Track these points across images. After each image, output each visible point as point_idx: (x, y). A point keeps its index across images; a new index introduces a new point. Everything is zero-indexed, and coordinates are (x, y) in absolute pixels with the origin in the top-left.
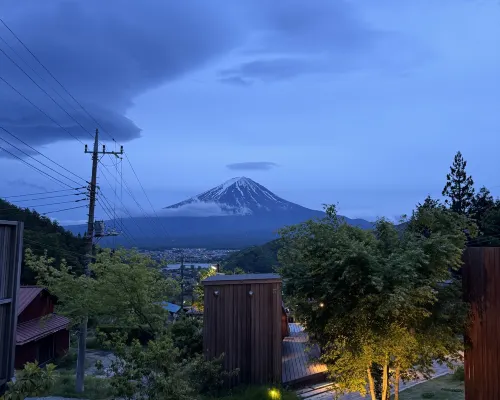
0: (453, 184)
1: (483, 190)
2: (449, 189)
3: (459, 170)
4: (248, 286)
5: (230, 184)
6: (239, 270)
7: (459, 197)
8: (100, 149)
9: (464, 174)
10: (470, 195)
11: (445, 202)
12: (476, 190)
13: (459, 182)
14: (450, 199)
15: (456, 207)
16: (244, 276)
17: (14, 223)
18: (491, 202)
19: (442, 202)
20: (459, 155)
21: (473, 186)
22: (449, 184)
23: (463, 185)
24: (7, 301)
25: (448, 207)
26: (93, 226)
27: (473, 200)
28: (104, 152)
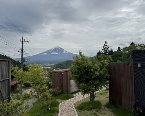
0: (105, 48)
1: (111, 49)
2: (104, 49)
3: (106, 45)
4: (62, 72)
5: (54, 48)
6: (58, 68)
7: (106, 50)
8: (24, 40)
9: (107, 45)
10: (108, 50)
11: (103, 52)
12: (110, 49)
13: (106, 47)
14: (104, 51)
15: (106, 53)
16: (60, 70)
17: (9, 60)
18: (113, 52)
19: (102, 52)
20: (106, 41)
21: (109, 48)
22: (104, 48)
23: (107, 48)
24: (8, 78)
25: (104, 53)
26: (23, 59)
27: (109, 51)
28: (25, 41)
